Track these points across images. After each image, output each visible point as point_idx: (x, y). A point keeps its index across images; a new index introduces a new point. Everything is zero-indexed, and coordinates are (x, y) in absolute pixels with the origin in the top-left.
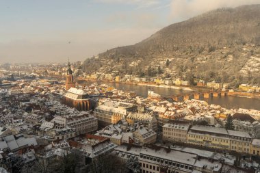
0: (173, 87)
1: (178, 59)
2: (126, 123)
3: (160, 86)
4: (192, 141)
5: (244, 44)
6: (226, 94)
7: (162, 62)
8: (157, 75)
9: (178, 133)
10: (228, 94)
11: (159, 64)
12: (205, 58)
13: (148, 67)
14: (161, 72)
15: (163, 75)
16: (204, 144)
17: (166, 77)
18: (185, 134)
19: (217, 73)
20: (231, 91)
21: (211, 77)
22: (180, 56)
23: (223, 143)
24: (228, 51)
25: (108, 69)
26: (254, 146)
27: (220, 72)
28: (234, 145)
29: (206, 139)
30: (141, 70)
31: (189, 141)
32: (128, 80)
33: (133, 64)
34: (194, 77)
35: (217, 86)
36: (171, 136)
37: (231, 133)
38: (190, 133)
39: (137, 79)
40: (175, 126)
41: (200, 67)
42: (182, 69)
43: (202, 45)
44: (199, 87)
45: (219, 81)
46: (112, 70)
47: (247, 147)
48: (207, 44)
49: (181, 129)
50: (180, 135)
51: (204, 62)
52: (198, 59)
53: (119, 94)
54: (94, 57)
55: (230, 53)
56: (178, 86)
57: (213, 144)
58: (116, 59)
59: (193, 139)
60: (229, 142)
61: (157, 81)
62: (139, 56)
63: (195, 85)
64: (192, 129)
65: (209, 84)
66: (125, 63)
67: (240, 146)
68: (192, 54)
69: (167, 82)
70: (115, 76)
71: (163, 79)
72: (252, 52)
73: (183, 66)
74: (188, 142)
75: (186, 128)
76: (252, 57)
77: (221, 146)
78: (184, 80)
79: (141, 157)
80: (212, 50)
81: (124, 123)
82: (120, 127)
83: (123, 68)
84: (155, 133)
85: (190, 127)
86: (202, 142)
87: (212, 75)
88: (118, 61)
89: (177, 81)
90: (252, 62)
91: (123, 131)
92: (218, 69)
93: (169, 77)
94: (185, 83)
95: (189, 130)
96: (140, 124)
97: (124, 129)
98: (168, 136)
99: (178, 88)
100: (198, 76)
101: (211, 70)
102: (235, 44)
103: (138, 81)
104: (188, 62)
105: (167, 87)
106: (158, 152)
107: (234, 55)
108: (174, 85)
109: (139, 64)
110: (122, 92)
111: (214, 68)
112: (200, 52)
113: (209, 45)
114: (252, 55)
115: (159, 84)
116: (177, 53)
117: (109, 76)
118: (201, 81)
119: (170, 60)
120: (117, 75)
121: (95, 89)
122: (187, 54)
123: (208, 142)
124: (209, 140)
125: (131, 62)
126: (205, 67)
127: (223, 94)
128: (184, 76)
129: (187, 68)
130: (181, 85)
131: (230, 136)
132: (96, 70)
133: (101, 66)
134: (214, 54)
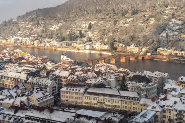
0: (93, 52)
1: (101, 22)
2: (24, 87)
3: (80, 51)
4: (88, 103)
5: (167, 7)
6: (143, 58)
7: (84, 26)
8: (79, 39)
9: (75, 96)
10: (146, 58)
11: (80, 27)
12: (128, 21)
13: (69, 30)
14: (82, 36)
15: (85, 39)
16: (99, 106)
17: (87, 41)
18: (81, 96)
19: (138, 36)
20: (148, 54)
21: (132, 41)
22: (102, 20)
23: (115, 104)
24: (150, 13)
25: (26, 33)
26: (142, 105)
27: (141, 35)
28: (124, 105)
29: (100, 101)
30: (61, 34)
31: (85, 103)
32: (48, 44)
33: (54, 27)
34: (115, 41)
35: (136, 50)
36: (68, 99)
37: (123, 93)
38: (86, 95)
39: (57, 44)
40: (72, 89)
41: (121, 31)
42: (104, 33)
43: (125, 7)
44: (119, 51)
45: (138, 45)
46: (30, 34)
47: (135, 106)
48: (130, 7)
49: (77, 91)
50: (77, 98)
51: (126, 25)
52: (121, 22)
53: (30, 60)
54: (11, 20)
55: (152, 16)
56: (98, 50)
57: (107, 105)
58: (36, 22)
59: (89, 101)
60: (120, 102)
61: (77, 45)
62: (60, 19)
63: (115, 49)
64: (88, 91)
65: (128, 48)
66: (45, 26)
67: (130, 106)
68: (115, 17)
69: (88, 47)
70: (33, 41)
71: (84, 43)
72: (173, 14)
73: (105, 30)
74: (84, 105)
75: (82, 90)
76: (173, 20)
77: (113, 106)
78: (105, 45)
79: (26, 118)
80: (135, 12)
81: (21, 88)
82: (15, 92)
83: (43, 31)
84: (52, 97)
85: (87, 89)
86: (97, 104)
87: (133, 39)
88: (38, 24)
89: (98, 46)
90: (172, 25)
91: (18, 95)
92: (140, 32)
93: (90, 41)
94: (106, 47)
95: (85, 92)
96: (37, 89)
97: (19, 93)
98: (65, 99)
99: (98, 52)
100: (120, 39)
101: (132, 34)
102: (158, 7)
103: (58, 45)
104: (111, 25)
105: (87, 51)
106: (42, 113)
107: (156, 18)
108: (94, 49)
109: (61, 28)
110: (34, 58)
111: (135, 31)
112: (123, 15)
113: (132, 8)
114: (173, 18)
115: (79, 49)
116: (100, 16)
117: (27, 41)
118: (121, 45)
119: (92, 23)
120: (35, 40)
121: (7, 55)
122: (110, 17)
123: (101, 103)
124: (102, 101)
125: (51, 25)
126: (127, 31)
127: (140, 58)
128: (106, 40)
129: (109, 31)
130: (101, 50)
131: (121, 97)
132: (14, 34)
133: (19, 30)
134: (136, 18)
